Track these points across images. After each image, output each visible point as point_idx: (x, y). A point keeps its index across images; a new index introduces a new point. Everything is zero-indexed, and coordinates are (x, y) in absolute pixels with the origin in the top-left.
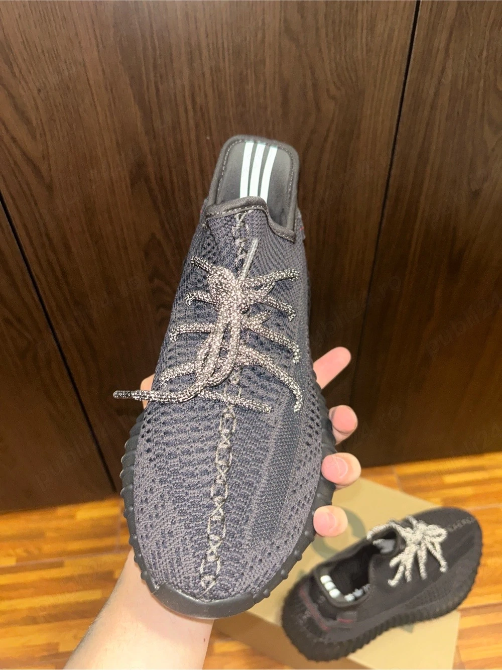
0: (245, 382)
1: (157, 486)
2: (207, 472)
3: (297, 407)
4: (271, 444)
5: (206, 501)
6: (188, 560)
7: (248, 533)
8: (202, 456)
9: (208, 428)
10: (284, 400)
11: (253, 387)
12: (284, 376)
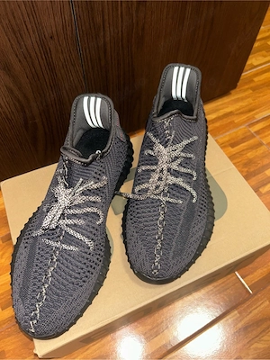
0: (171, 190)
1: (135, 234)
2: (154, 230)
3: (194, 201)
4: (182, 217)
5: (154, 241)
6: (147, 264)
7: (171, 254)
8: (152, 223)
9: (155, 211)
10: (188, 198)
11: (174, 192)
12: (188, 188)
